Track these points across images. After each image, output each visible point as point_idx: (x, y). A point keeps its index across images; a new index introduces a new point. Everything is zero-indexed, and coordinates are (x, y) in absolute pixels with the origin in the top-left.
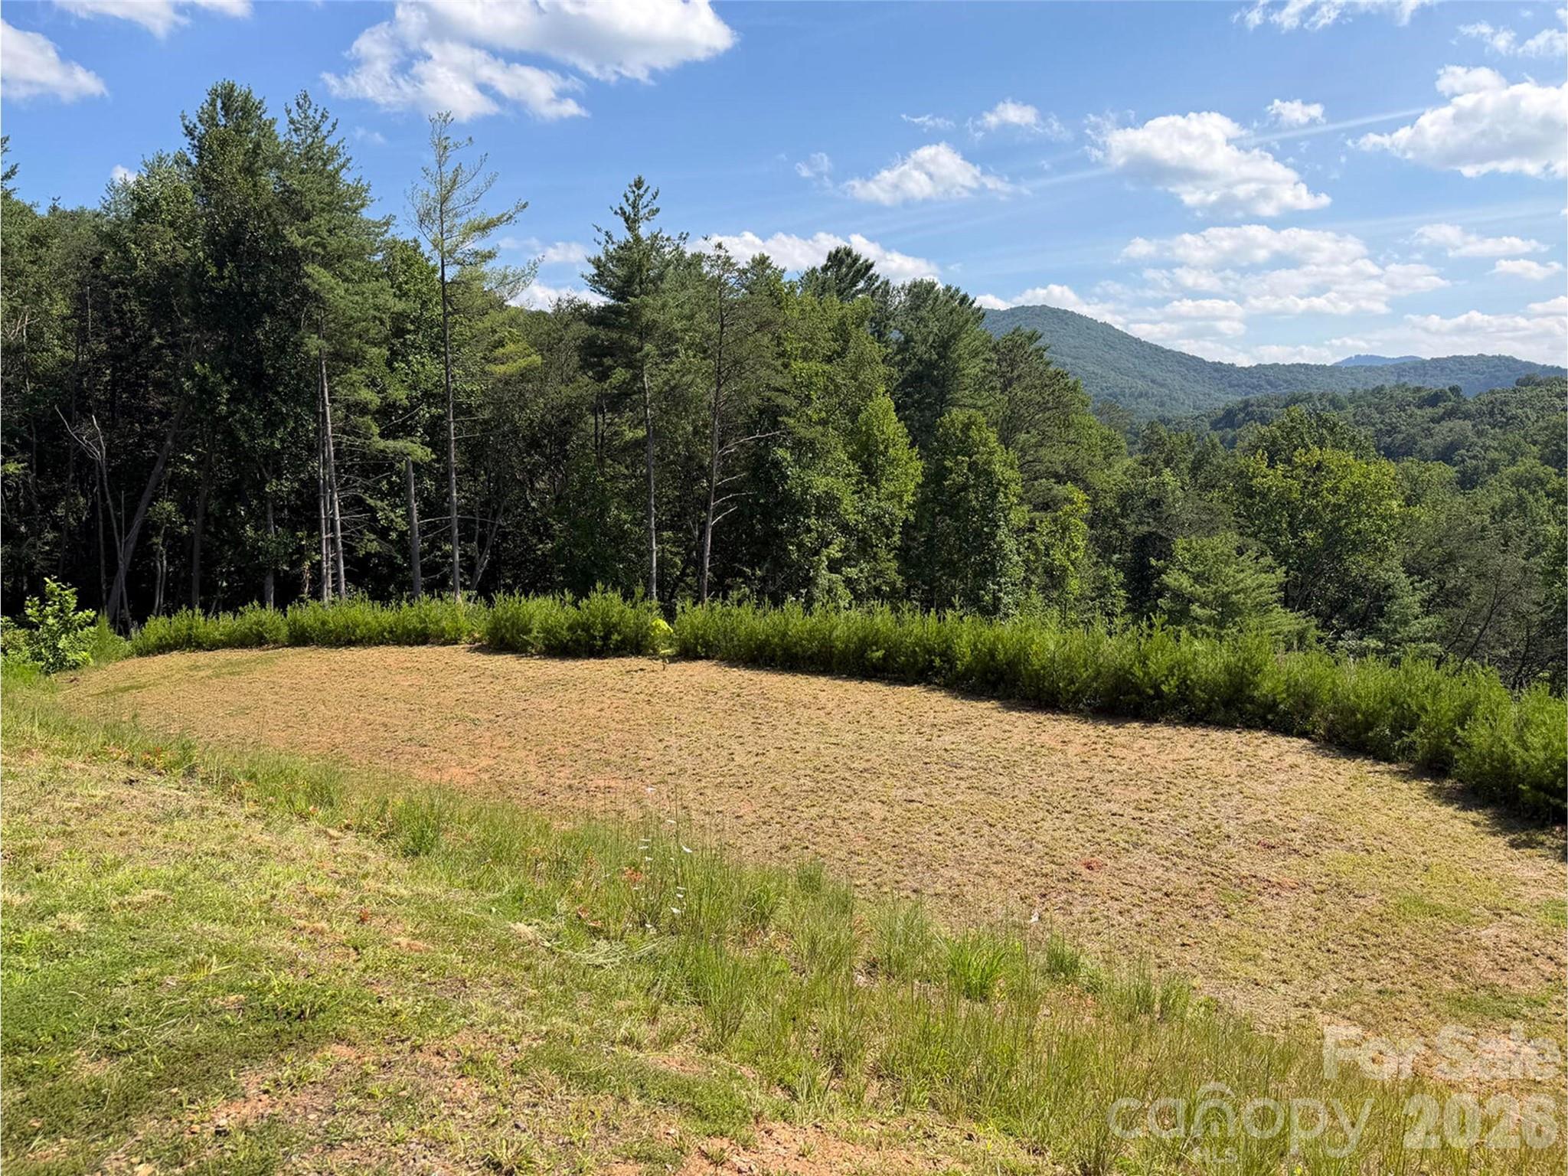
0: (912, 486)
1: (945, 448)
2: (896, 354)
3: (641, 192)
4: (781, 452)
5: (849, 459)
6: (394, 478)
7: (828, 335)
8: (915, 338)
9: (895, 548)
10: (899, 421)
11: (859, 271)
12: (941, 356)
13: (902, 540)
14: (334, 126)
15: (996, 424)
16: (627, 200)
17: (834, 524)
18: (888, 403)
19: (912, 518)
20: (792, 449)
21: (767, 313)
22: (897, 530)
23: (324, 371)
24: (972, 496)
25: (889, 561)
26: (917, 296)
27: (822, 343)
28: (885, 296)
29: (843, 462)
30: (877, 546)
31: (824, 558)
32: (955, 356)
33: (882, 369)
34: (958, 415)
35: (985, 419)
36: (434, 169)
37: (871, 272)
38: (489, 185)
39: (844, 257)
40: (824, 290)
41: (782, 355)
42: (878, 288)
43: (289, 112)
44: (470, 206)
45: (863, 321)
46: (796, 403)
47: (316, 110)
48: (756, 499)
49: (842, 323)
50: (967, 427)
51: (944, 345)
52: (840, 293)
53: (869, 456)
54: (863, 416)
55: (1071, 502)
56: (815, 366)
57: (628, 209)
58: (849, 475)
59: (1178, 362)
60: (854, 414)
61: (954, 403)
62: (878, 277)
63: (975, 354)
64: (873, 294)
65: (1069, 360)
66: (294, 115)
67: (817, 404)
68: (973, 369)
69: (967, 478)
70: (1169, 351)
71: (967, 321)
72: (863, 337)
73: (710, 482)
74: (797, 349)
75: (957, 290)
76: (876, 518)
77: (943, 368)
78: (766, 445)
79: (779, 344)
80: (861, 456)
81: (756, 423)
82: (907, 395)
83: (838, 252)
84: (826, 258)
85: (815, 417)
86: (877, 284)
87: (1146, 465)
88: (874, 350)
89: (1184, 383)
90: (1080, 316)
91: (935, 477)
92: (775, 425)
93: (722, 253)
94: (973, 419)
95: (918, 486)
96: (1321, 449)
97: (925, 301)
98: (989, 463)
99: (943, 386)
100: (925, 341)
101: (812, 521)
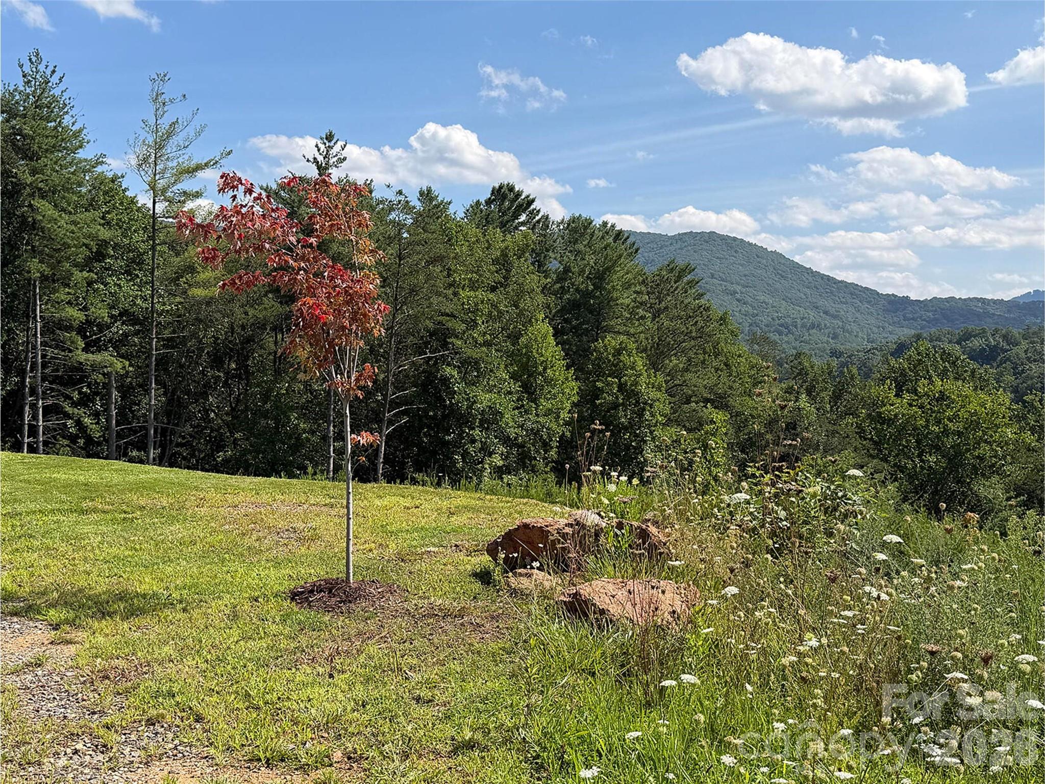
0: (568, 405)
1: (599, 372)
2: (555, 283)
3: (332, 144)
4: (448, 370)
5: (511, 378)
6: (85, 390)
7: (493, 268)
8: (573, 270)
9: (553, 461)
10: (557, 345)
11: (520, 206)
12: (596, 287)
13: (559, 453)
14: (61, 79)
15: (645, 350)
16: (319, 150)
17: (496, 437)
18: (546, 328)
19: (568, 434)
20: (459, 367)
21: (440, 249)
22: (555, 444)
23: (38, 291)
24: (621, 413)
25: (546, 473)
26: (575, 230)
27: (488, 275)
28: (545, 230)
29: (505, 380)
30: (535, 458)
31: (487, 466)
32: (609, 287)
33: (540, 299)
34: (611, 341)
35: (634, 346)
36: (152, 121)
37: (532, 207)
38: (198, 134)
39: (507, 192)
40: (488, 222)
41: (451, 285)
42: (538, 222)
43: (21, 66)
44: (180, 152)
45: (524, 252)
46: (463, 327)
47: (47, 66)
48: (425, 411)
49: (504, 254)
50: (618, 352)
51: (600, 277)
52: (503, 225)
53: (529, 376)
54: (523, 340)
55: (712, 422)
56: (480, 294)
57: (320, 159)
58: (510, 393)
59: (852, 294)
60: (515, 337)
61: (609, 330)
62: (539, 211)
63: (627, 286)
64: (533, 229)
65: (738, 288)
66: (27, 69)
67: (482, 328)
68: (626, 299)
69: (617, 398)
70: (842, 282)
71: (620, 256)
72: (523, 266)
73: (385, 396)
74: (465, 279)
75: (613, 226)
76: (536, 433)
77: (598, 297)
78: (436, 363)
79: (449, 275)
80: (521, 376)
81: (426, 343)
82: (566, 321)
83: (501, 187)
84: (490, 192)
85: (480, 340)
86: (537, 218)
87: (790, 393)
88: (534, 281)
89: (858, 315)
90: (750, 244)
91: (589, 397)
92: (445, 345)
93: (402, 198)
94: (624, 345)
95: (574, 405)
96: (942, 380)
97: (582, 235)
98: (636, 384)
99: (599, 314)
100: (582, 272)
101: (477, 432)
